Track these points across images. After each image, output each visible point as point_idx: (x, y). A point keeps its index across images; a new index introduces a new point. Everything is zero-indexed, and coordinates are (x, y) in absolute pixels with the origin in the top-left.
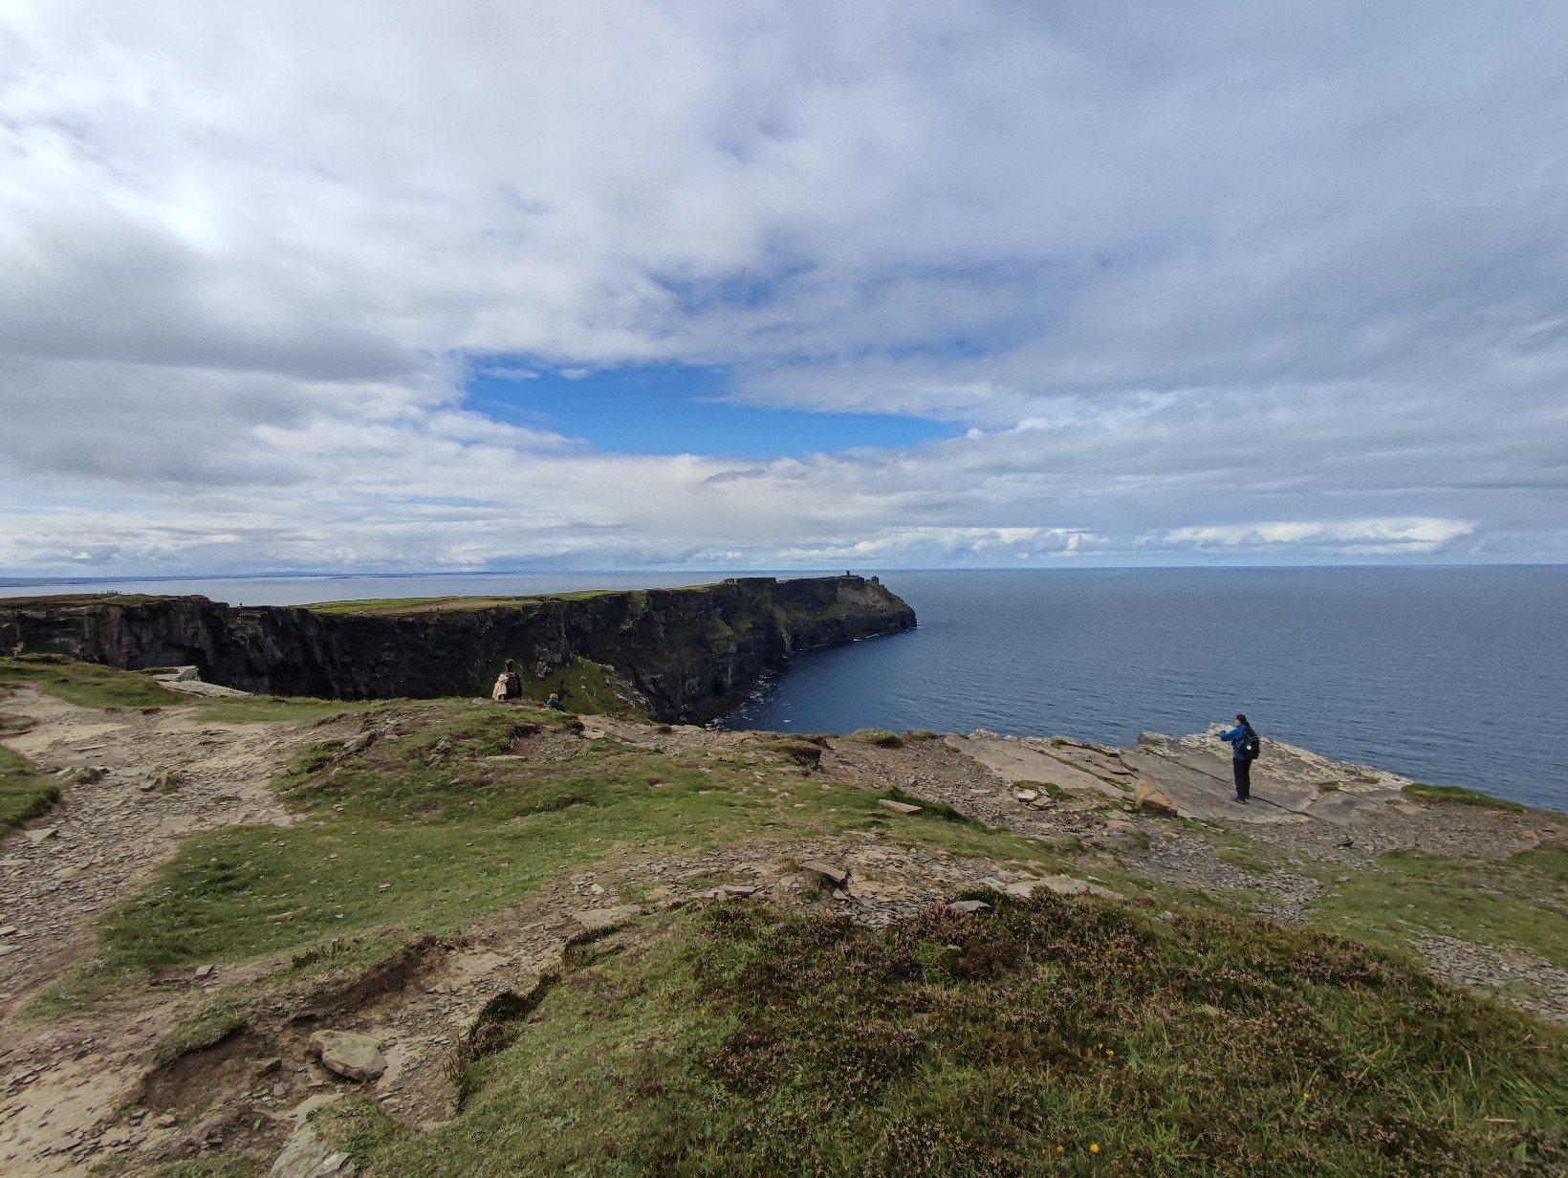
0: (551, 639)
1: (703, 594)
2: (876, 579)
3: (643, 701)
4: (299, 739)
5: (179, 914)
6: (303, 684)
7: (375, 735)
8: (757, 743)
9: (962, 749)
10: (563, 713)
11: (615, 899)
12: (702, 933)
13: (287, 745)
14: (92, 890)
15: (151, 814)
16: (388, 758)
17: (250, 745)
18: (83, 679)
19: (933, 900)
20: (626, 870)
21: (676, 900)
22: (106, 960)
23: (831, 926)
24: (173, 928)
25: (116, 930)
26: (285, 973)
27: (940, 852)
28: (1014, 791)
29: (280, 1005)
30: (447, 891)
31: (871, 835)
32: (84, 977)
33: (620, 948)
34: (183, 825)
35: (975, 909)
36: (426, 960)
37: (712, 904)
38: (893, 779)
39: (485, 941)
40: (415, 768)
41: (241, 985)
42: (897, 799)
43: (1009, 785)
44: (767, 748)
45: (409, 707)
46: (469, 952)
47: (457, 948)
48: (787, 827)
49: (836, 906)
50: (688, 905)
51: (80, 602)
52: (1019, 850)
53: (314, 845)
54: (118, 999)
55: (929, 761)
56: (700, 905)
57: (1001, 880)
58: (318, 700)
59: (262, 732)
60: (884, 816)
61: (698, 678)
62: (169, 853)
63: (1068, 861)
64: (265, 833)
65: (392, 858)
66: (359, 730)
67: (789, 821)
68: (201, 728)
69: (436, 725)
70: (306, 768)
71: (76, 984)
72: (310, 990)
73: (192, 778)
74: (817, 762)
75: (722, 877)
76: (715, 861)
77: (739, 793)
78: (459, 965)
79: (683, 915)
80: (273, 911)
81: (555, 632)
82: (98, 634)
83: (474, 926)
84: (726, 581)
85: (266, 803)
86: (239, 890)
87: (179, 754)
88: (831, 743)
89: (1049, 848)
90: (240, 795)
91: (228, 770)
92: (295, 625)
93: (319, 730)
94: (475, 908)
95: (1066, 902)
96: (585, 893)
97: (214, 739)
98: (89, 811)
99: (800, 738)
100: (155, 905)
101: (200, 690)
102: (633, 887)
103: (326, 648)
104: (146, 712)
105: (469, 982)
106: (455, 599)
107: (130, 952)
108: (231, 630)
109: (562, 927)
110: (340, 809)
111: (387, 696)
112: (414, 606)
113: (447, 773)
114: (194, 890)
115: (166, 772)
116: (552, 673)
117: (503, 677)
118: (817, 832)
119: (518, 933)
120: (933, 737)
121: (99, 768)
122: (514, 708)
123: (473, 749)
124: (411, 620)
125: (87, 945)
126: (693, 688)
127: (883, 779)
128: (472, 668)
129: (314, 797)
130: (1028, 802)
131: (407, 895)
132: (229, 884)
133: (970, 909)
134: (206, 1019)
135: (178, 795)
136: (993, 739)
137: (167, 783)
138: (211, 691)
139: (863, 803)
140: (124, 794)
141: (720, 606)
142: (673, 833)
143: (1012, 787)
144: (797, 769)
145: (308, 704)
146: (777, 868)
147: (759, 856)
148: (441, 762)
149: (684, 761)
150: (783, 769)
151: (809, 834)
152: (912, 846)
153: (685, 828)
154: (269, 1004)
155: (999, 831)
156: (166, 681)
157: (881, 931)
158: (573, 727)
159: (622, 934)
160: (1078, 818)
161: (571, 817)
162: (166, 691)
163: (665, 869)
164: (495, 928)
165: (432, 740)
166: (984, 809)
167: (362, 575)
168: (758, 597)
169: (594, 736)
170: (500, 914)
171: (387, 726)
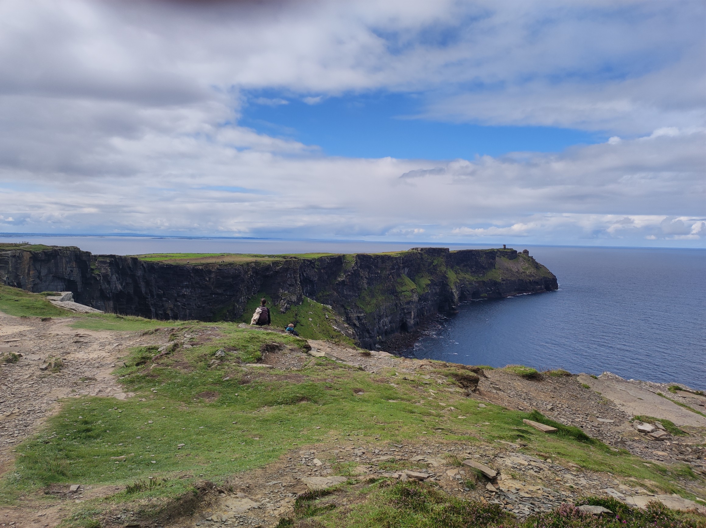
0: (290, 285)
1: (396, 258)
2: (526, 252)
3: (351, 331)
4: (131, 343)
5: (60, 450)
6: (133, 307)
7: (177, 344)
8: (432, 369)
9: (591, 386)
10: (298, 338)
11: (329, 471)
12: (390, 503)
13: (124, 346)
14: (12, 430)
15: (45, 385)
16: (186, 360)
17: (103, 345)
18: (9, 297)
19: (564, 500)
20: (337, 451)
21: (372, 476)
22: (21, 474)
23: (485, 511)
24: (56, 459)
25: (25, 457)
26: (120, 496)
27: (571, 464)
28: (634, 423)
29: (119, 516)
30: (220, 453)
31: (516, 445)
32: (9, 484)
33: (333, 506)
34: (63, 393)
35: (599, 512)
36: (207, 498)
37: (398, 483)
38: (535, 404)
39: (243, 489)
40: (202, 368)
41: (96, 500)
42: (537, 420)
43: (630, 418)
44: (439, 373)
45: (198, 327)
46: (234, 496)
47: (226, 492)
48: (452, 432)
49: (488, 495)
50: (380, 481)
51: (7, 248)
52: (638, 471)
53: (139, 414)
54: (27, 500)
55: (564, 393)
56: (389, 482)
57: (621, 492)
58: (143, 318)
59: (109, 337)
60: (526, 432)
61: (389, 318)
62: (55, 411)
63: (680, 484)
64: (111, 403)
65: (186, 426)
66: (168, 340)
67: (454, 428)
68: (74, 332)
69: (216, 340)
70: (135, 363)
71: (5, 488)
72: (137, 509)
73: (69, 364)
74: (476, 387)
75: (404, 463)
76: (400, 451)
77: (418, 404)
78: (227, 504)
79: (377, 489)
80: (114, 454)
81: (293, 280)
82: (17, 269)
83: (236, 479)
84: (413, 249)
85: (111, 384)
86: (95, 438)
87: (62, 348)
88: (486, 373)
89: (664, 472)
90: (96, 377)
91: (89, 361)
92: (130, 268)
93: (143, 338)
94: (237, 466)
95: (677, 517)
96: (310, 464)
97: (82, 340)
98: (11, 381)
99: (463, 368)
100: (47, 443)
101: (74, 308)
102: (342, 463)
103: (148, 284)
104: (43, 320)
105: (233, 516)
106: (229, 255)
107: (33, 472)
108: (92, 269)
109: (293, 486)
110: (155, 391)
111: (184, 318)
112: (203, 258)
113: (222, 373)
114: (69, 436)
115: (54, 359)
116: (289, 309)
117: (259, 310)
118: (474, 439)
119: (265, 487)
120: (568, 375)
121: (17, 354)
122: (265, 332)
123: (239, 358)
124: (201, 267)
125: (10, 464)
126: (386, 325)
127: (526, 404)
128: (238, 301)
129: (139, 382)
130: (646, 432)
131: (194, 452)
132: (89, 434)
133: (595, 512)
134: (76, 519)
135: (61, 374)
136: (618, 381)
137: (55, 367)
138: (80, 309)
139: (510, 420)
140: (30, 371)
141: (408, 267)
142: (370, 428)
143: (633, 420)
144: (462, 390)
145: (137, 320)
146: (444, 461)
147: (431, 451)
148: (218, 365)
149: (378, 378)
150: (450, 390)
151: (469, 440)
152: (548, 458)
153: (379, 425)
154: (113, 515)
155: (621, 454)
156: (55, 300)
157: (523, 519)
158: (304, 347)
159: (334, 496)
160: (690, 450)
161: (301, 410)
162: (55, 307)
163: (364, 453)
164: (250, 482)
165: (214, 350)
166: (608, 435)
167: (171, 237)
168: (435, 262)
169: (318, 355)
170: (253, 472)
171: (185, 339)
